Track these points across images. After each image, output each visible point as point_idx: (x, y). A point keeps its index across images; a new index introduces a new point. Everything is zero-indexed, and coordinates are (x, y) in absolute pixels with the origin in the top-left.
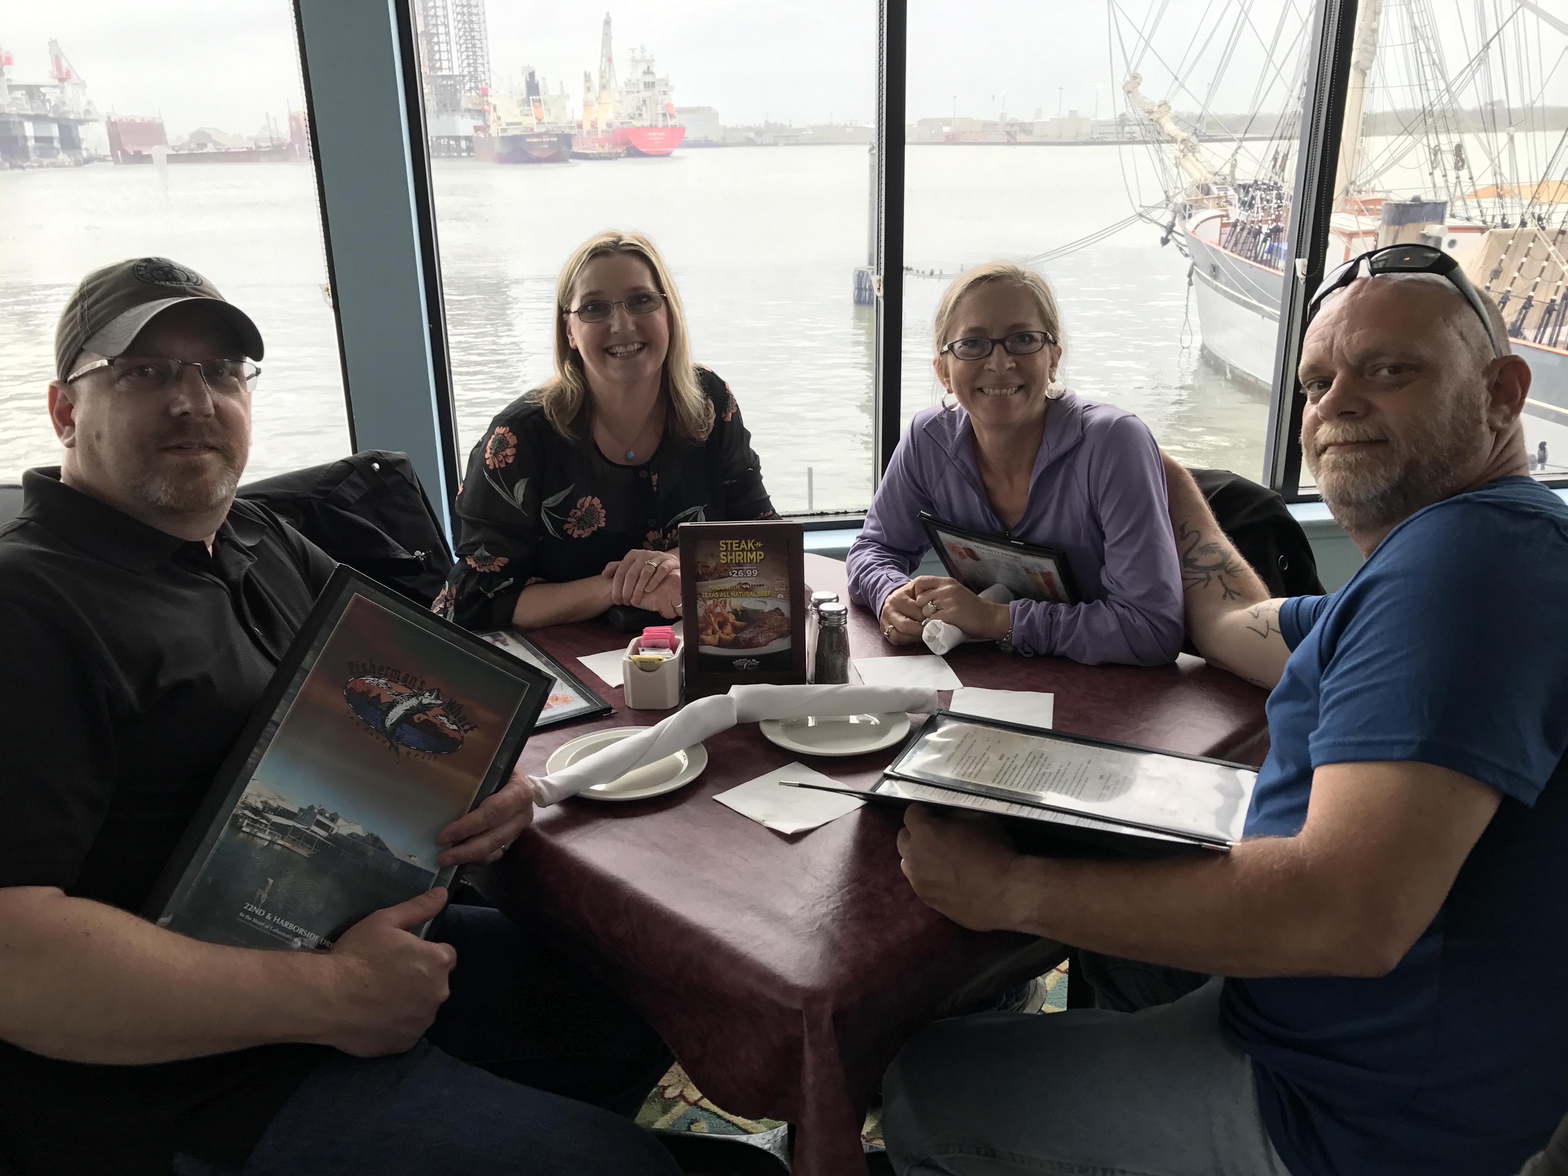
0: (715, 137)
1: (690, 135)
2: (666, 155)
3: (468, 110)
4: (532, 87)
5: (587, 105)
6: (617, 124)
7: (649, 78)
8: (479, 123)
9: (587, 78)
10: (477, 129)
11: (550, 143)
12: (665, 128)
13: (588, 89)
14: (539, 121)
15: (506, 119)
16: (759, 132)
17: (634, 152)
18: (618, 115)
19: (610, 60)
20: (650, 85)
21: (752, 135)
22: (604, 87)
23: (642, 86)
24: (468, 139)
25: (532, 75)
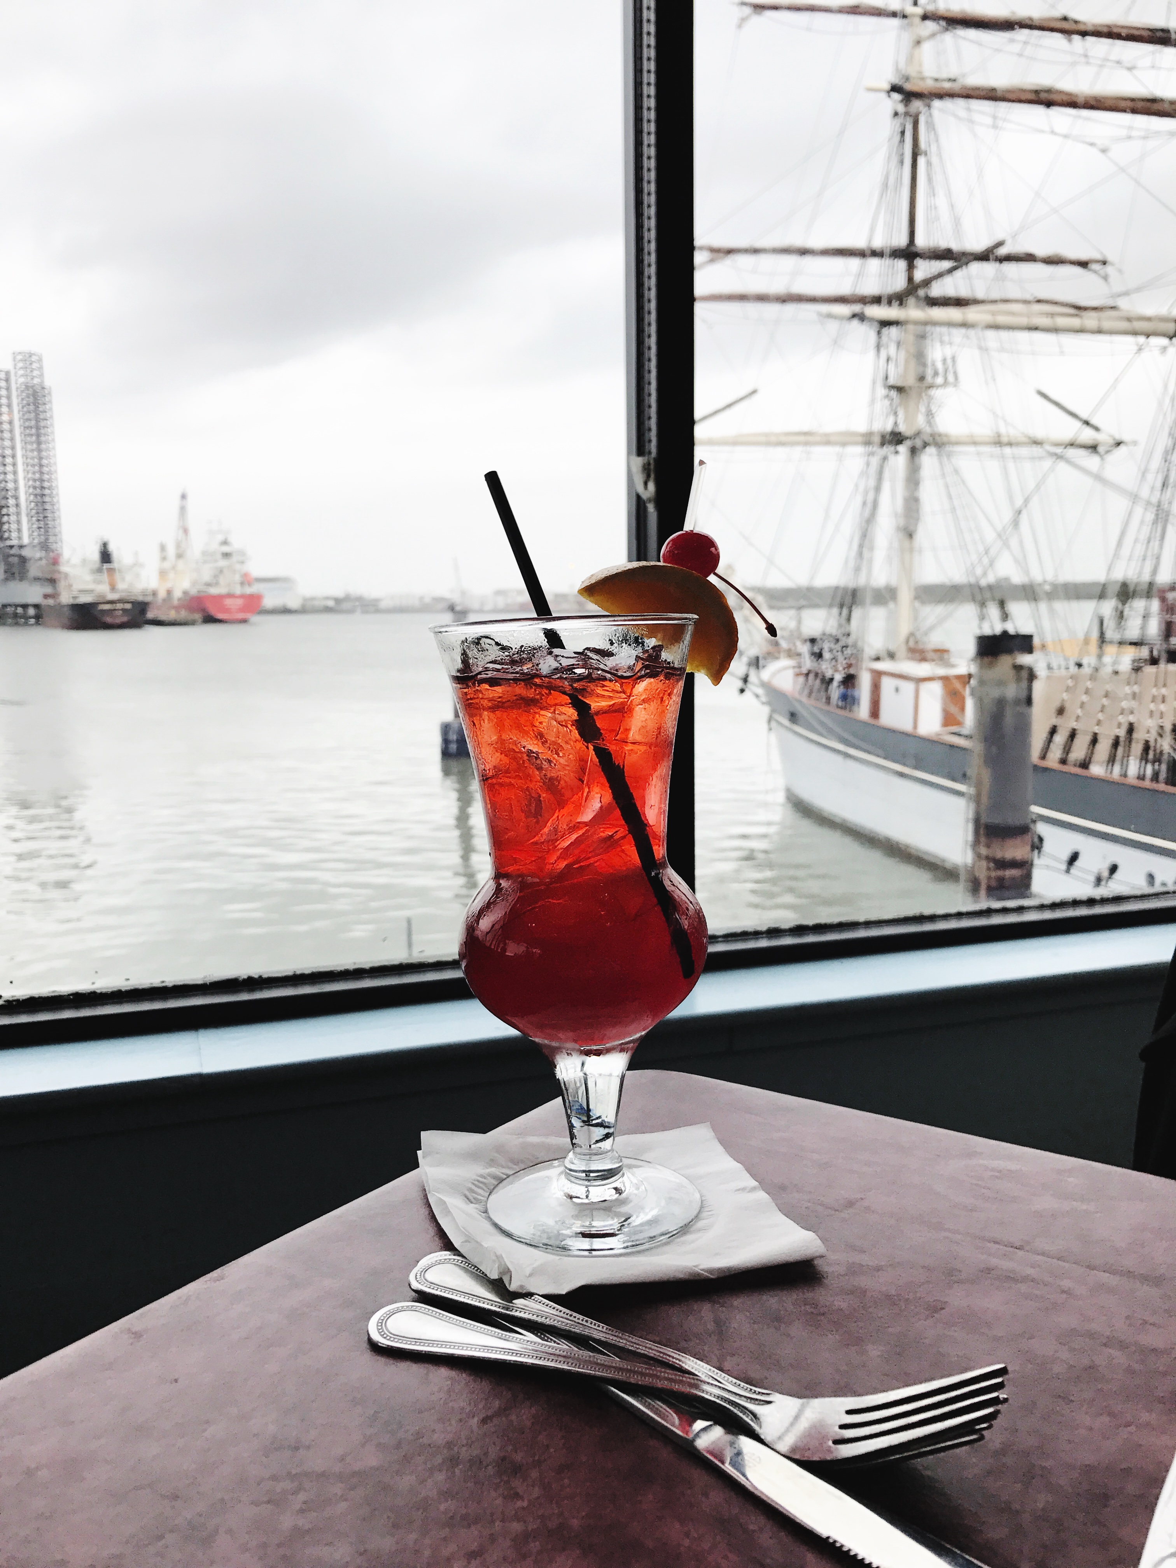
0: (294, 604)
1: (269, 602)
2: (244, 621)
3: (37, 579)
4: (106, 556)
5: (163, 574)
6: (194, 592)
7: (226, 549)
8: (49, 590)
9: (163, 548)
10: (46, 596)
11: (124, 610)
12: (242, 596)
13: (164, 559)
14: (113, 588)
15: (77, 586)
16: (338, 601)
17: (210, 619)
18: (194, 583)
19: (186, 531)
20: (226, 555)
21: (331, 603)
22: (179, 556)
23: (219, 556)
24: (37, 606)
25: (105, 545)
